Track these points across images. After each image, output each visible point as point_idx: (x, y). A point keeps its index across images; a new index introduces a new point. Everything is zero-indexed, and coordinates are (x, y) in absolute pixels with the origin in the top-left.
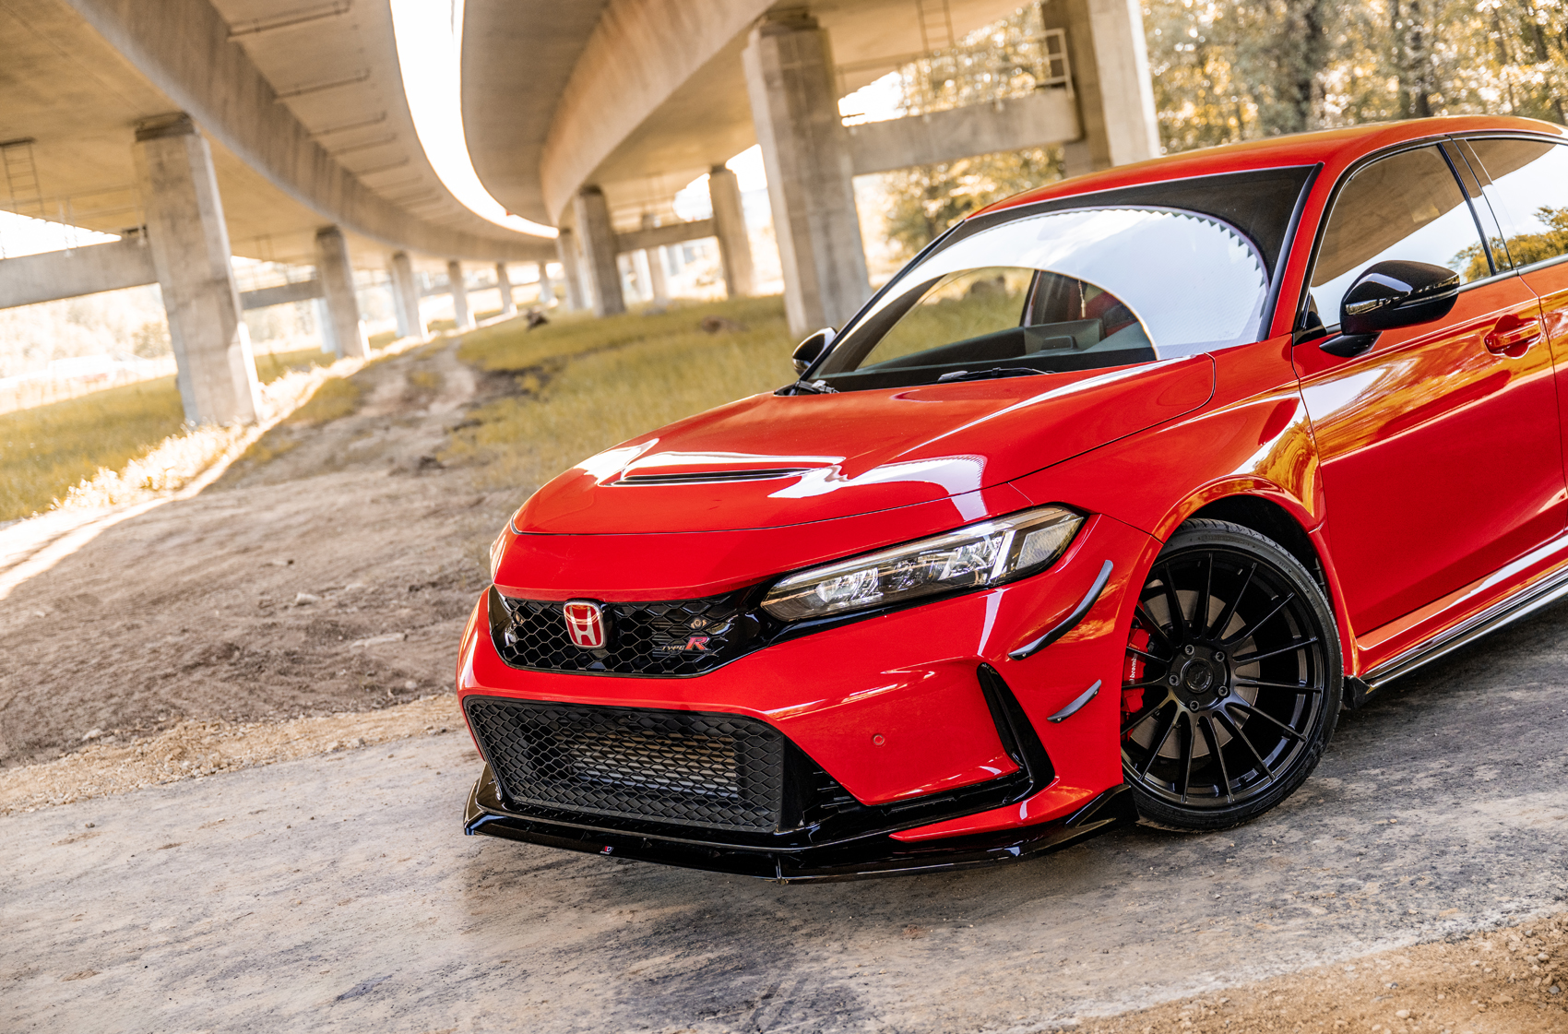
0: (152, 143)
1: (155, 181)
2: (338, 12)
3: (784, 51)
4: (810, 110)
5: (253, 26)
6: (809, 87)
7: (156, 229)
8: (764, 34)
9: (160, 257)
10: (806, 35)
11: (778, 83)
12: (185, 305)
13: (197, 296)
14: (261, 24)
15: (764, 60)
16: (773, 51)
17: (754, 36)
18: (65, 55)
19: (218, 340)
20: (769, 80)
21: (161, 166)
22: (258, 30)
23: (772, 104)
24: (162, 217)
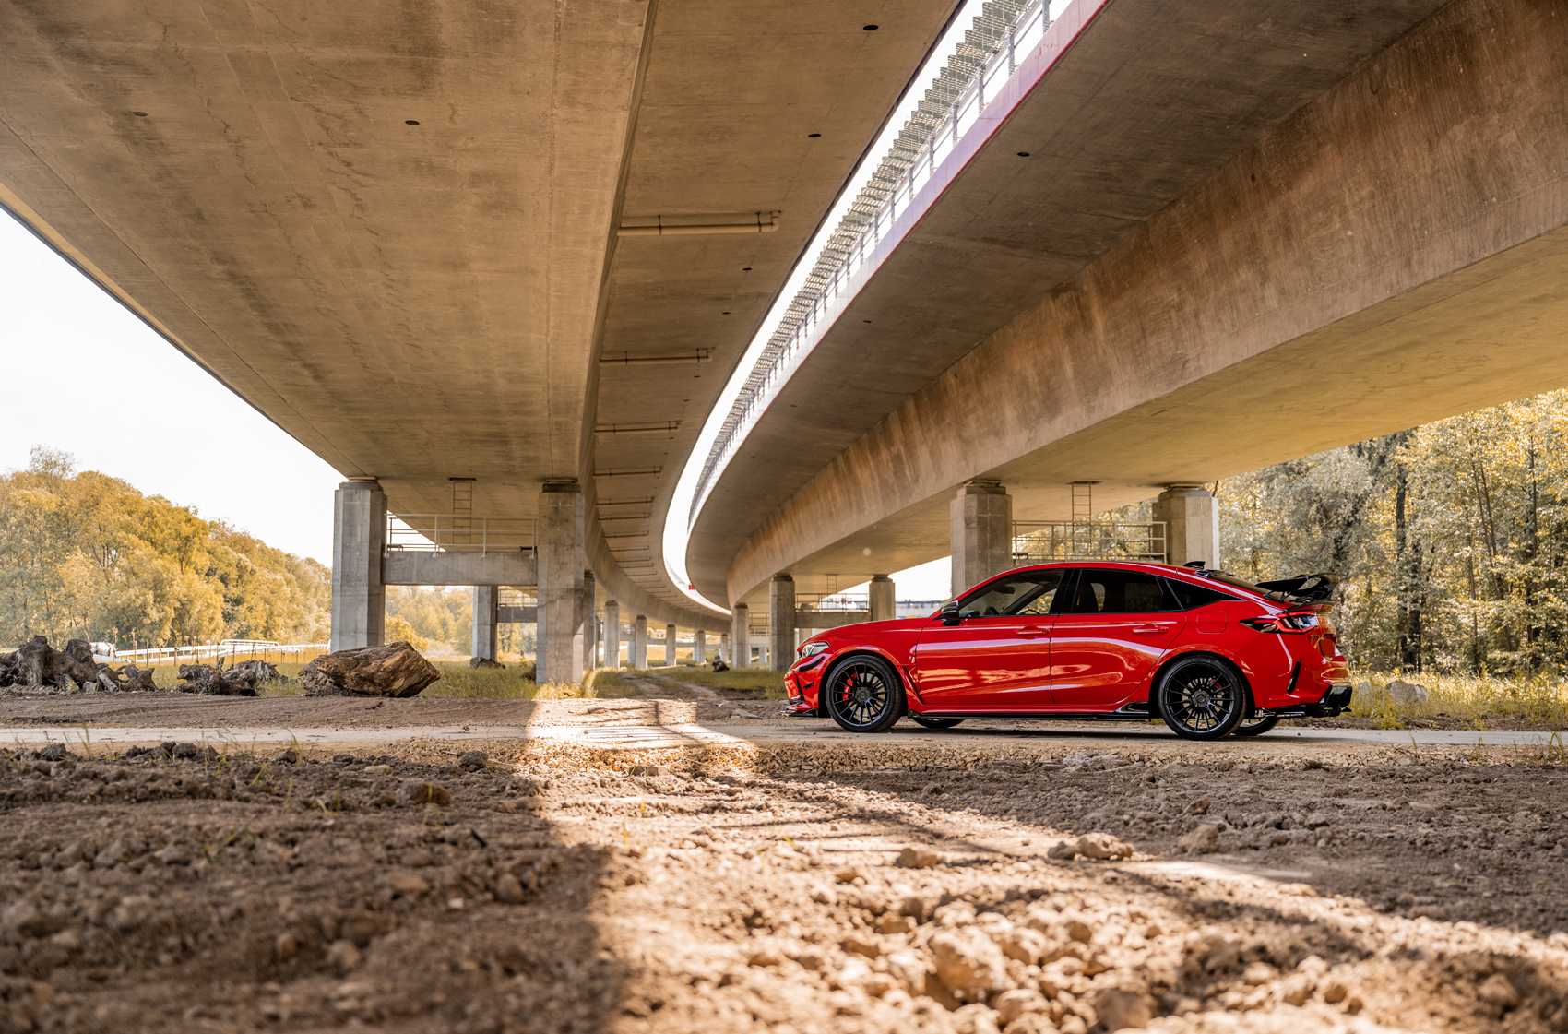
0: (553, 494)
1: (551, 519)
2: (670, 428)
3: (982, 506)
4: (992, 546)
5: (612, 428)
6: (994, 531)
7: (544, 551)
8: (969, 492)
9: (543, 569)
10: (998, 496)
11: (974, 525)
12: (552, 602)
13: (562, 598)
14: (617, 428)
15: (967, 508)
16: (974, 504)
17: (962, 492)
19: (569, 629)
20: (968, 522)
21: (556, 509)
22: (615, 431)
23: (967, 537)
24: (550, 543)
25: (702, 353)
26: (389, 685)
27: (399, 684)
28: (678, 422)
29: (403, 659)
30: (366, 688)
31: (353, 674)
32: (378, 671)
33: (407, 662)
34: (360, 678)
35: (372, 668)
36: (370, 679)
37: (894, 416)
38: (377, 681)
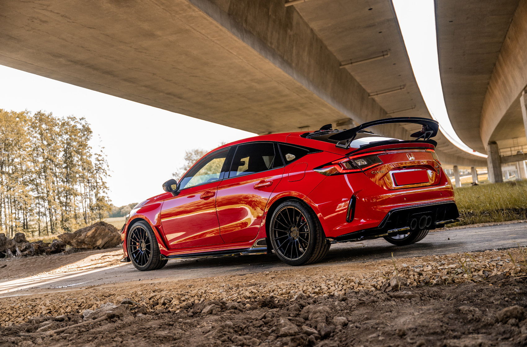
2: (401, 89)
15: (525, 101)
17: (523, 93)
18: (311, 103)
25: (385, 53)
26: (94, 244)
27: (100, 242)
28: (404, 85)
29: (96, 231)
30: (83, 247)
31: (74, 241)
32: (85, 238)
33: (98, 232)
34: (78, 242)
35: (82, 237)
36: (83, 242)
37: (497, 63)
38: (86, 243)
